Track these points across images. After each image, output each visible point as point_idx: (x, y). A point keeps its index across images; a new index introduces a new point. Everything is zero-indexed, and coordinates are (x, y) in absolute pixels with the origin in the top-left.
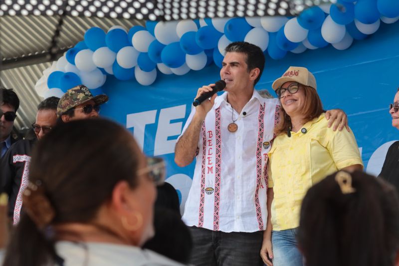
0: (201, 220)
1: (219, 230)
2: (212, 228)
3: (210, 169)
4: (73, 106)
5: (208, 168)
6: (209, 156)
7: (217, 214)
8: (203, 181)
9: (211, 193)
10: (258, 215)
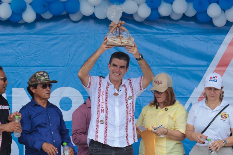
0: (97, 136)
1: (107, 144)
2: (103, 143)
3: (102, 110)
4: (37, 83)
5: (102, 109)
6: (102, 103)
7: (106, 135)
8: (98, 116)
9: (103, 124)
10: (127, 137)
